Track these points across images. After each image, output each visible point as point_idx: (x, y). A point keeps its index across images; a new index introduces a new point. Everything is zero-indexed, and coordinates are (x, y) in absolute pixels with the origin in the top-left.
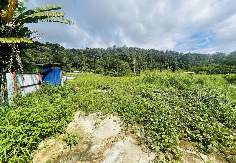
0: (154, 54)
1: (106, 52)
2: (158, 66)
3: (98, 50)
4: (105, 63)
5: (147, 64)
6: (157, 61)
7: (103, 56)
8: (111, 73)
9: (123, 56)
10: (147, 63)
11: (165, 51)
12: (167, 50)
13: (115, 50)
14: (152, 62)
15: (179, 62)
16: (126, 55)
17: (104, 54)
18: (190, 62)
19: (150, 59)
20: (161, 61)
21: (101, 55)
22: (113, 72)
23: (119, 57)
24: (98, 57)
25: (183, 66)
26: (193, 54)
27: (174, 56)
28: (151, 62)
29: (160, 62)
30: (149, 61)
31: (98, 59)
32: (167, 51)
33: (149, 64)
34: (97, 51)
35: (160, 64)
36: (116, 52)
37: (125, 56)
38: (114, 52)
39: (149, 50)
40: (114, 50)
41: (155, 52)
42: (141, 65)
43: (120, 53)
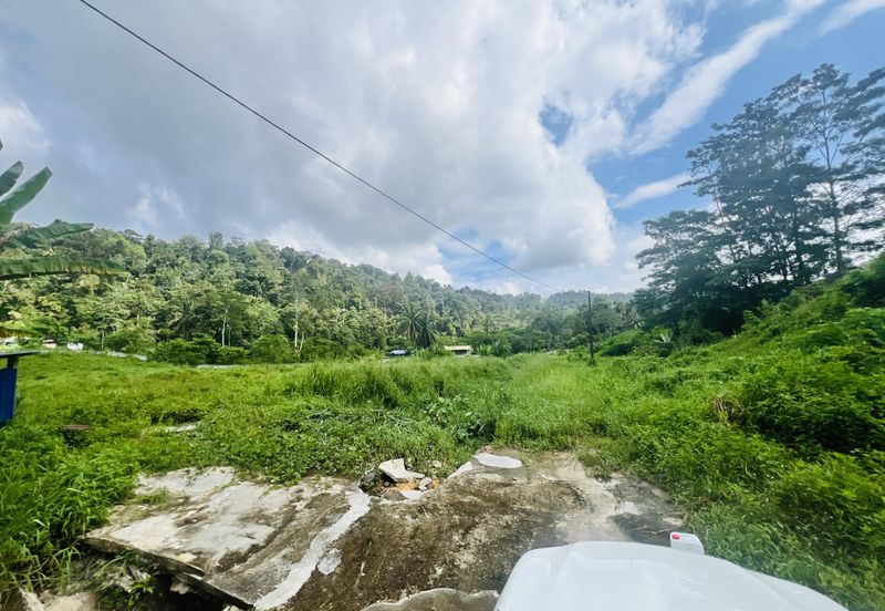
0: (371, 281)
1: (173, 256)
2: (382, 325)
3: (126, 242)
4: (161, 303)
5: (344, 315)
6: (380, 305)
7: (151, 270)
8: (193, 350)
9: (252, 279)
10: (344, 310)
11: (402, 276)
12: (409, 273)
13: (221, 252)
14: (364, 308)
15: (441, 314)
16: (268, 276)
17: (158, 262)
18: (467, 315)
19: (356, 299)
20: (391, 306)
21: (144, 264)
22: (201, 343)
23: (235, 281)
24: (128, 269)
25: (450, 325)
26: (476, 292)
27: (427, 293)
28: (358, 310)
29: (389, 310)
30: (354, 304)
31: (121, 280)
32: (409, 277)
33: (351, 316)
34: (120, 243)
35: (389, 315)
36: (223, 261)
37: (261, 279)
38: (212, 257)
39: (356, 265)
40: (214, 252)
41: (374, 274)
42: (324, 318)
43: (242, 268)
